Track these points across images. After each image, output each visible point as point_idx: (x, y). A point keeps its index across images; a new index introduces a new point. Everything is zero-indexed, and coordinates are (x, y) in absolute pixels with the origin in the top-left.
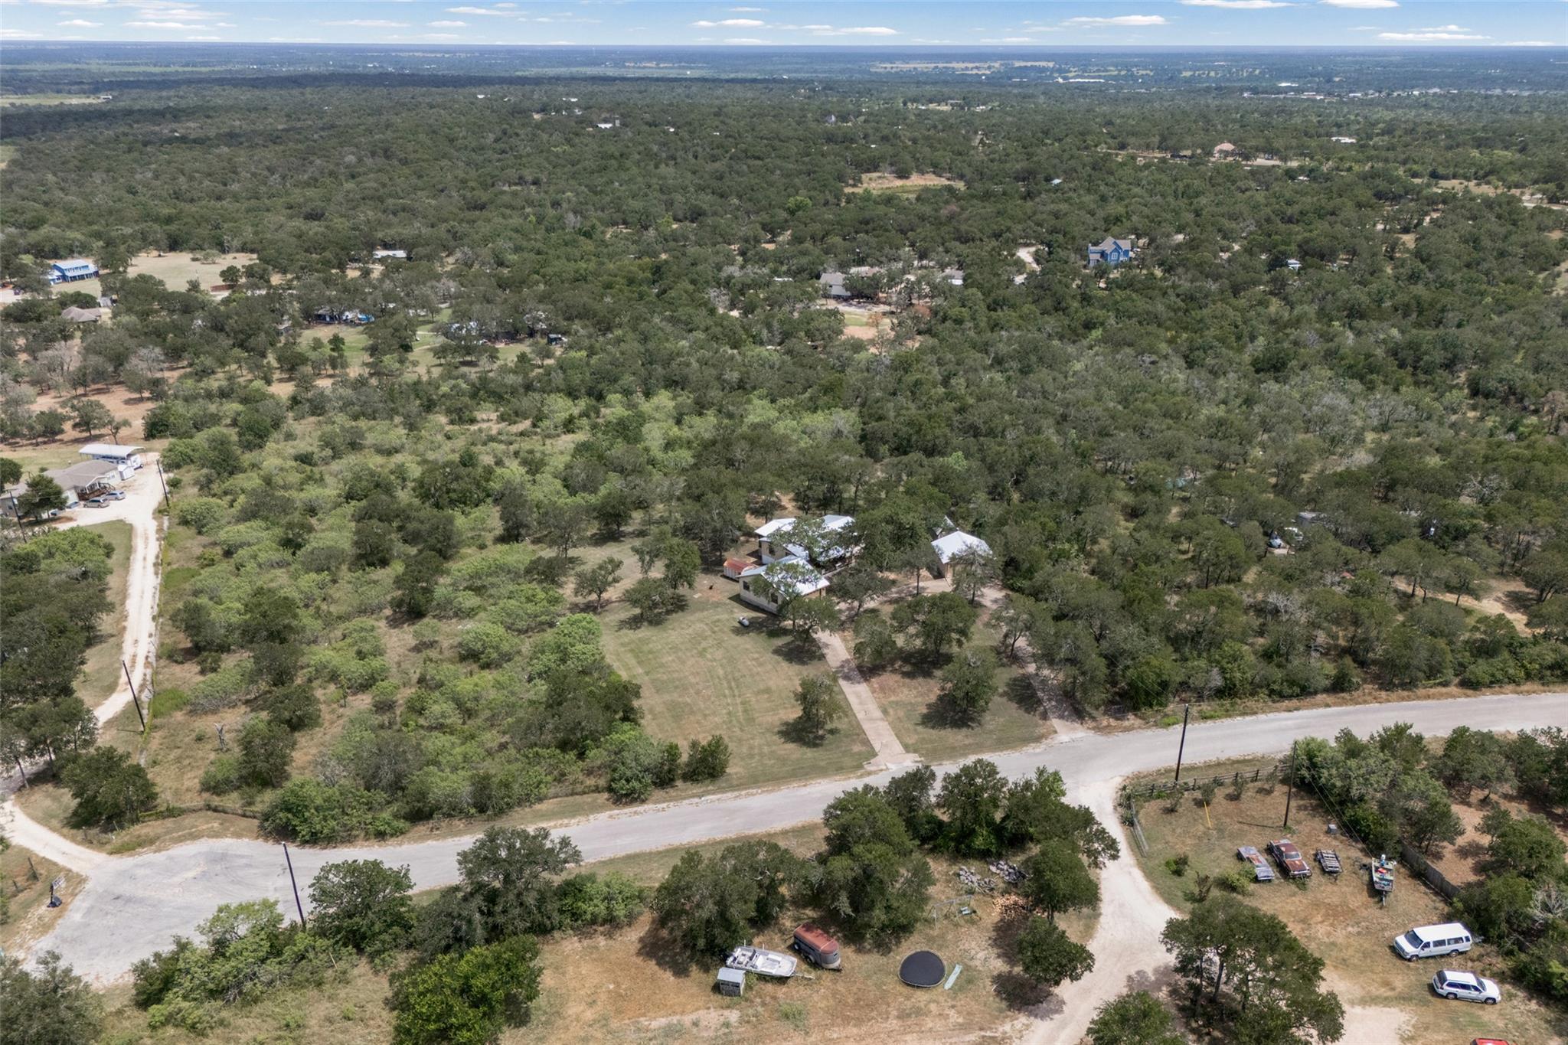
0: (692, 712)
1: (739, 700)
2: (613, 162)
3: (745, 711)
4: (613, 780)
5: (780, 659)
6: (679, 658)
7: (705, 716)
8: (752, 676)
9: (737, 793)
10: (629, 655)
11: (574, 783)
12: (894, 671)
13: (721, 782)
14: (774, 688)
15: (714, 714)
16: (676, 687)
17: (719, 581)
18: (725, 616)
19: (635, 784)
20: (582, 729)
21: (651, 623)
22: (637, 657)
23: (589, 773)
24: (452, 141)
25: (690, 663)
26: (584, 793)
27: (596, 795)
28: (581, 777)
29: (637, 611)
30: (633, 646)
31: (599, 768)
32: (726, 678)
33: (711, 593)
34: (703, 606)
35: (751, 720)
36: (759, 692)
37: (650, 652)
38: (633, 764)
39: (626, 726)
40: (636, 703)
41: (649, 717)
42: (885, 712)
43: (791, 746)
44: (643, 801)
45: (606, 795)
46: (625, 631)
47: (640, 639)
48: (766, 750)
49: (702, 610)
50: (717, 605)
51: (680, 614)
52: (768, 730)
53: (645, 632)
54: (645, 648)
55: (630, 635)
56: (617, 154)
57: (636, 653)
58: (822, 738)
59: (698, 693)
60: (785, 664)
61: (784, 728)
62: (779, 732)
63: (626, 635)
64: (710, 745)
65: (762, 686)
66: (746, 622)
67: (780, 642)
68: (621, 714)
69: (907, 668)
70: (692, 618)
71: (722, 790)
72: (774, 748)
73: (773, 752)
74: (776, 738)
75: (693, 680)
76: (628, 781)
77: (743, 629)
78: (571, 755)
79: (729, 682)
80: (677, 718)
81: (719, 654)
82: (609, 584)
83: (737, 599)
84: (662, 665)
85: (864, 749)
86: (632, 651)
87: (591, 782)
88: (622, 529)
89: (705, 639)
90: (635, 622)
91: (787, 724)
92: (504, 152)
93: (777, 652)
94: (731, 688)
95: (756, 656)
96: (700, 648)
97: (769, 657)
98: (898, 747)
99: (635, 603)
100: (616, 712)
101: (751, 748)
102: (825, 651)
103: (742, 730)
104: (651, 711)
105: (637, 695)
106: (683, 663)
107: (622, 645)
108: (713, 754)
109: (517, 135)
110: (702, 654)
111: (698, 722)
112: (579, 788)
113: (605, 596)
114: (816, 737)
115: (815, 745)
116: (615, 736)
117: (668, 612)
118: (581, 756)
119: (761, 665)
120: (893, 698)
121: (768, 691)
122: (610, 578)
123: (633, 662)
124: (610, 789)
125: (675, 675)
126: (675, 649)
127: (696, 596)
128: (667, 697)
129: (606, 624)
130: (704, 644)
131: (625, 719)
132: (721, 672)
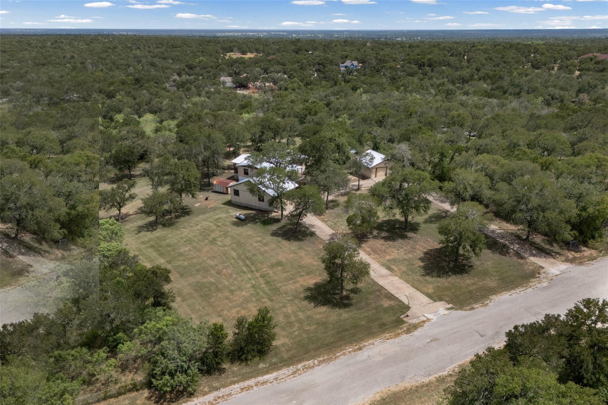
0: (218, 290)
1: (258, 275)
2: (110, 50)
3: (267, 283)
4: (153, 376)
5: (280, 239)
6: (195, 248)
7: (232, 292)
8: (261, 254)
9: (292, 369)
10: (150, 250)
11: (106, 384)
12: (375, 237)
13: (271, 359)
14: (284, 260)
15: (240, 288)
16: (198, 270)
17: (211, 195)
18: (223, 215)
19: (182, 378)
20: (111, 322)
21: (164, 225)
22: (157, 250)
23: (124, 368)
24: (29, 45)
25: (205, 250)
26: (120, 394)
27: (134, 394)
28: (115, 375)
29: (152, 218)
30: (152, 243)
31: (135, 359)
32: (239, 258)
33: (207, 202)
34: (204, 211)
35: (276, 290)
36: (273, 266)
37: (168, 245)
38: (175, 354)
39: (160, 312)
40: (166, 288)
41: (178, 299)
42: (389, 268)
43: (323, 309)
44: (191, 395)
45: (146, 393)
46: (143, 233)
47: (157, 238)
48: (301, 315)
49: (204, 213)
50: (214, 209)
51: (187, 217)
52: (295, 297)
53: (160, 232)
54: (163, 243)
55: (148, 235)
56: (112, 47)
57: (156, 247)
58: (347, 297)
59: (219, 272)
60: (285, 243)
61: (308, 293)
62: (306, 298)
63: (145, 236)
64: (257, 320)
65: (274, 261)
66: (243, 217)
67: (274, 227)
68: (151, 300)
69: (384, 234)
70: (198, 219)
71: (274, 367)
72: (309, 313)
73: (308, 317)
74: (305, 303)
75: (212, 263)
76: (172, 375)
77: (240, 222)
78: (102, 353)
79: (243, 261)
80: (206, 297)
81: (228, 241)
82: (127, 200)
83: (229, 203)
84: (181, 255)
85: (392, 303)
86: (152, 246)
87: (127, 379)
88: (132, 173)
89: (213, 231)
90: (151, 227)
91: (309, 289)
92: (55, 48)
93: (274, 234)
94: (247, 266)
95: (259, 239)
96: (210, 239)
97: (269, 238)
98: (425, 299)
99: (149, 213)
100: (146, 298)
101: (287, 316)
102: (313, 230)
103: (272, 301)
104: (180, 294)
105: (168, 280)
106: (199, 250)
107: (143, 243)
108: (261, 329)
109: (62, 42)
110: (213, 241)
111: (227, 298)
112: (113, 389)
113: (124, 210)
114: (342, 298)
115: (346, 306)
116: (149, 325)
117: (177, 217)
118: (113, 351)
119: (266, 245)
120: (388, 257)
121: (279, 264)
122: (127, 195)
123: (154, 254)
124: (149, 385)
125: (195, 261)
126: (189, 241)
127: (197, 205)
128: (191, 280)
129: (128, 230)
130: (213, 235)
131: (156, 304)
132: (234, 254)
